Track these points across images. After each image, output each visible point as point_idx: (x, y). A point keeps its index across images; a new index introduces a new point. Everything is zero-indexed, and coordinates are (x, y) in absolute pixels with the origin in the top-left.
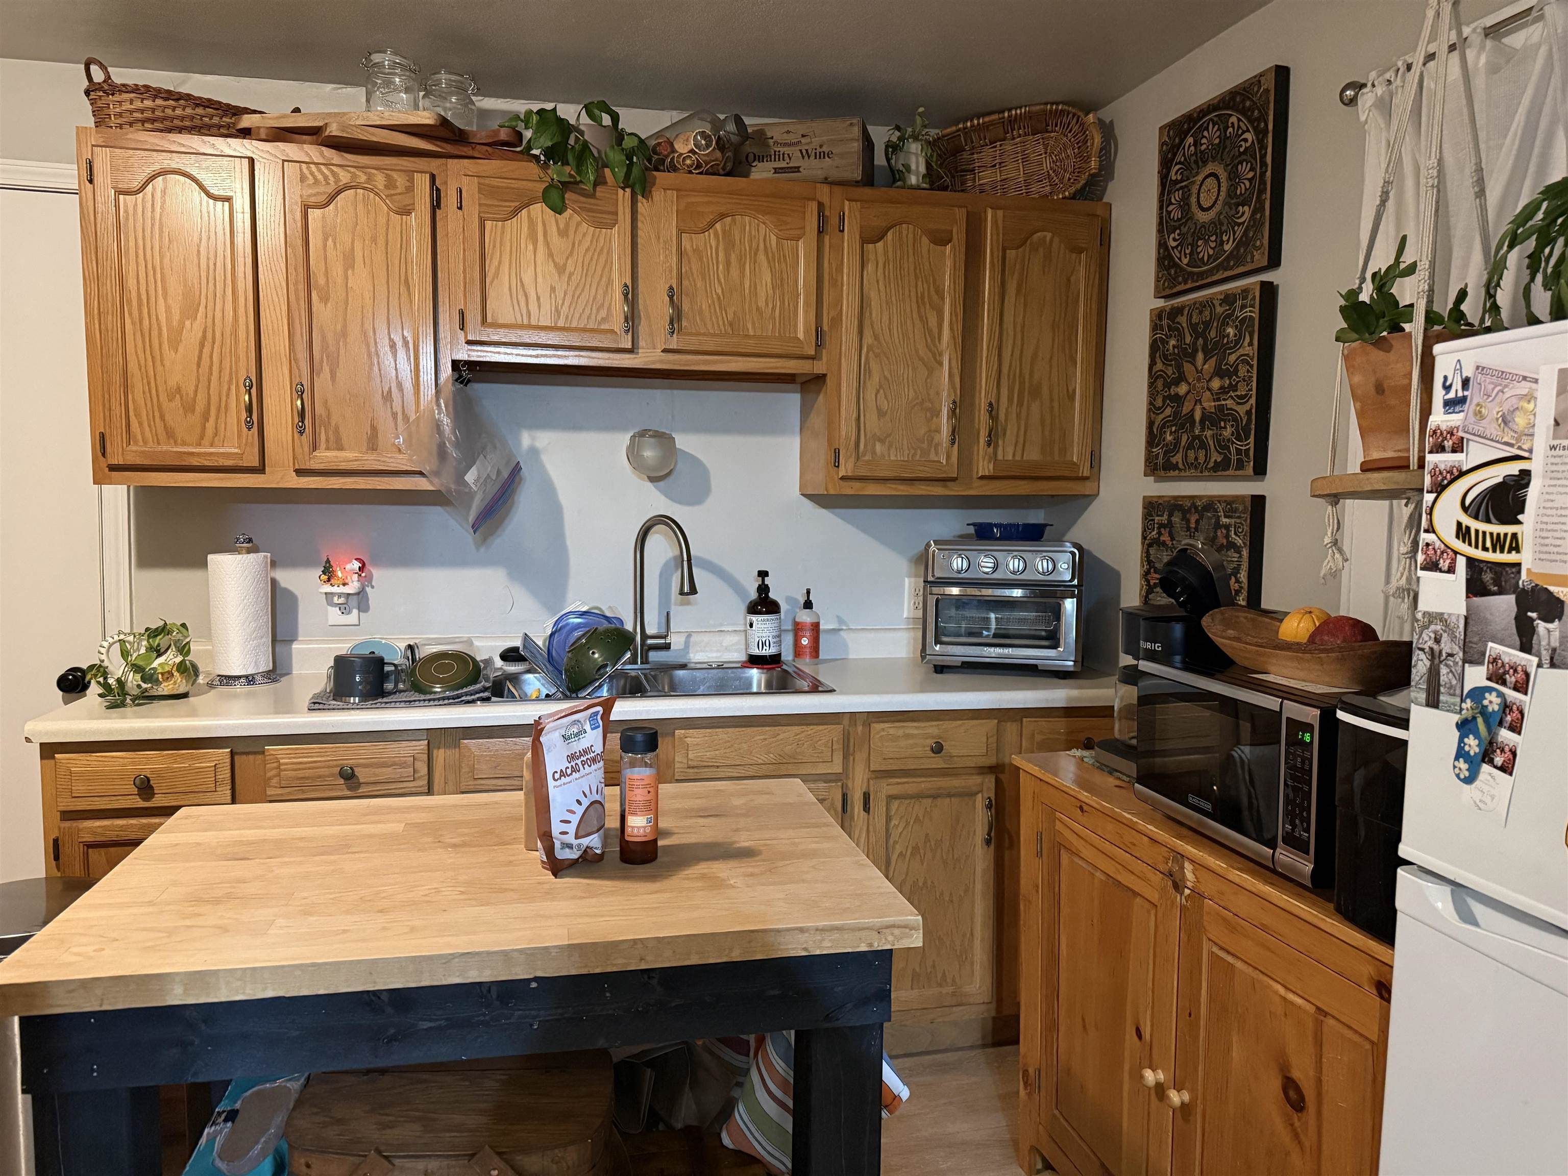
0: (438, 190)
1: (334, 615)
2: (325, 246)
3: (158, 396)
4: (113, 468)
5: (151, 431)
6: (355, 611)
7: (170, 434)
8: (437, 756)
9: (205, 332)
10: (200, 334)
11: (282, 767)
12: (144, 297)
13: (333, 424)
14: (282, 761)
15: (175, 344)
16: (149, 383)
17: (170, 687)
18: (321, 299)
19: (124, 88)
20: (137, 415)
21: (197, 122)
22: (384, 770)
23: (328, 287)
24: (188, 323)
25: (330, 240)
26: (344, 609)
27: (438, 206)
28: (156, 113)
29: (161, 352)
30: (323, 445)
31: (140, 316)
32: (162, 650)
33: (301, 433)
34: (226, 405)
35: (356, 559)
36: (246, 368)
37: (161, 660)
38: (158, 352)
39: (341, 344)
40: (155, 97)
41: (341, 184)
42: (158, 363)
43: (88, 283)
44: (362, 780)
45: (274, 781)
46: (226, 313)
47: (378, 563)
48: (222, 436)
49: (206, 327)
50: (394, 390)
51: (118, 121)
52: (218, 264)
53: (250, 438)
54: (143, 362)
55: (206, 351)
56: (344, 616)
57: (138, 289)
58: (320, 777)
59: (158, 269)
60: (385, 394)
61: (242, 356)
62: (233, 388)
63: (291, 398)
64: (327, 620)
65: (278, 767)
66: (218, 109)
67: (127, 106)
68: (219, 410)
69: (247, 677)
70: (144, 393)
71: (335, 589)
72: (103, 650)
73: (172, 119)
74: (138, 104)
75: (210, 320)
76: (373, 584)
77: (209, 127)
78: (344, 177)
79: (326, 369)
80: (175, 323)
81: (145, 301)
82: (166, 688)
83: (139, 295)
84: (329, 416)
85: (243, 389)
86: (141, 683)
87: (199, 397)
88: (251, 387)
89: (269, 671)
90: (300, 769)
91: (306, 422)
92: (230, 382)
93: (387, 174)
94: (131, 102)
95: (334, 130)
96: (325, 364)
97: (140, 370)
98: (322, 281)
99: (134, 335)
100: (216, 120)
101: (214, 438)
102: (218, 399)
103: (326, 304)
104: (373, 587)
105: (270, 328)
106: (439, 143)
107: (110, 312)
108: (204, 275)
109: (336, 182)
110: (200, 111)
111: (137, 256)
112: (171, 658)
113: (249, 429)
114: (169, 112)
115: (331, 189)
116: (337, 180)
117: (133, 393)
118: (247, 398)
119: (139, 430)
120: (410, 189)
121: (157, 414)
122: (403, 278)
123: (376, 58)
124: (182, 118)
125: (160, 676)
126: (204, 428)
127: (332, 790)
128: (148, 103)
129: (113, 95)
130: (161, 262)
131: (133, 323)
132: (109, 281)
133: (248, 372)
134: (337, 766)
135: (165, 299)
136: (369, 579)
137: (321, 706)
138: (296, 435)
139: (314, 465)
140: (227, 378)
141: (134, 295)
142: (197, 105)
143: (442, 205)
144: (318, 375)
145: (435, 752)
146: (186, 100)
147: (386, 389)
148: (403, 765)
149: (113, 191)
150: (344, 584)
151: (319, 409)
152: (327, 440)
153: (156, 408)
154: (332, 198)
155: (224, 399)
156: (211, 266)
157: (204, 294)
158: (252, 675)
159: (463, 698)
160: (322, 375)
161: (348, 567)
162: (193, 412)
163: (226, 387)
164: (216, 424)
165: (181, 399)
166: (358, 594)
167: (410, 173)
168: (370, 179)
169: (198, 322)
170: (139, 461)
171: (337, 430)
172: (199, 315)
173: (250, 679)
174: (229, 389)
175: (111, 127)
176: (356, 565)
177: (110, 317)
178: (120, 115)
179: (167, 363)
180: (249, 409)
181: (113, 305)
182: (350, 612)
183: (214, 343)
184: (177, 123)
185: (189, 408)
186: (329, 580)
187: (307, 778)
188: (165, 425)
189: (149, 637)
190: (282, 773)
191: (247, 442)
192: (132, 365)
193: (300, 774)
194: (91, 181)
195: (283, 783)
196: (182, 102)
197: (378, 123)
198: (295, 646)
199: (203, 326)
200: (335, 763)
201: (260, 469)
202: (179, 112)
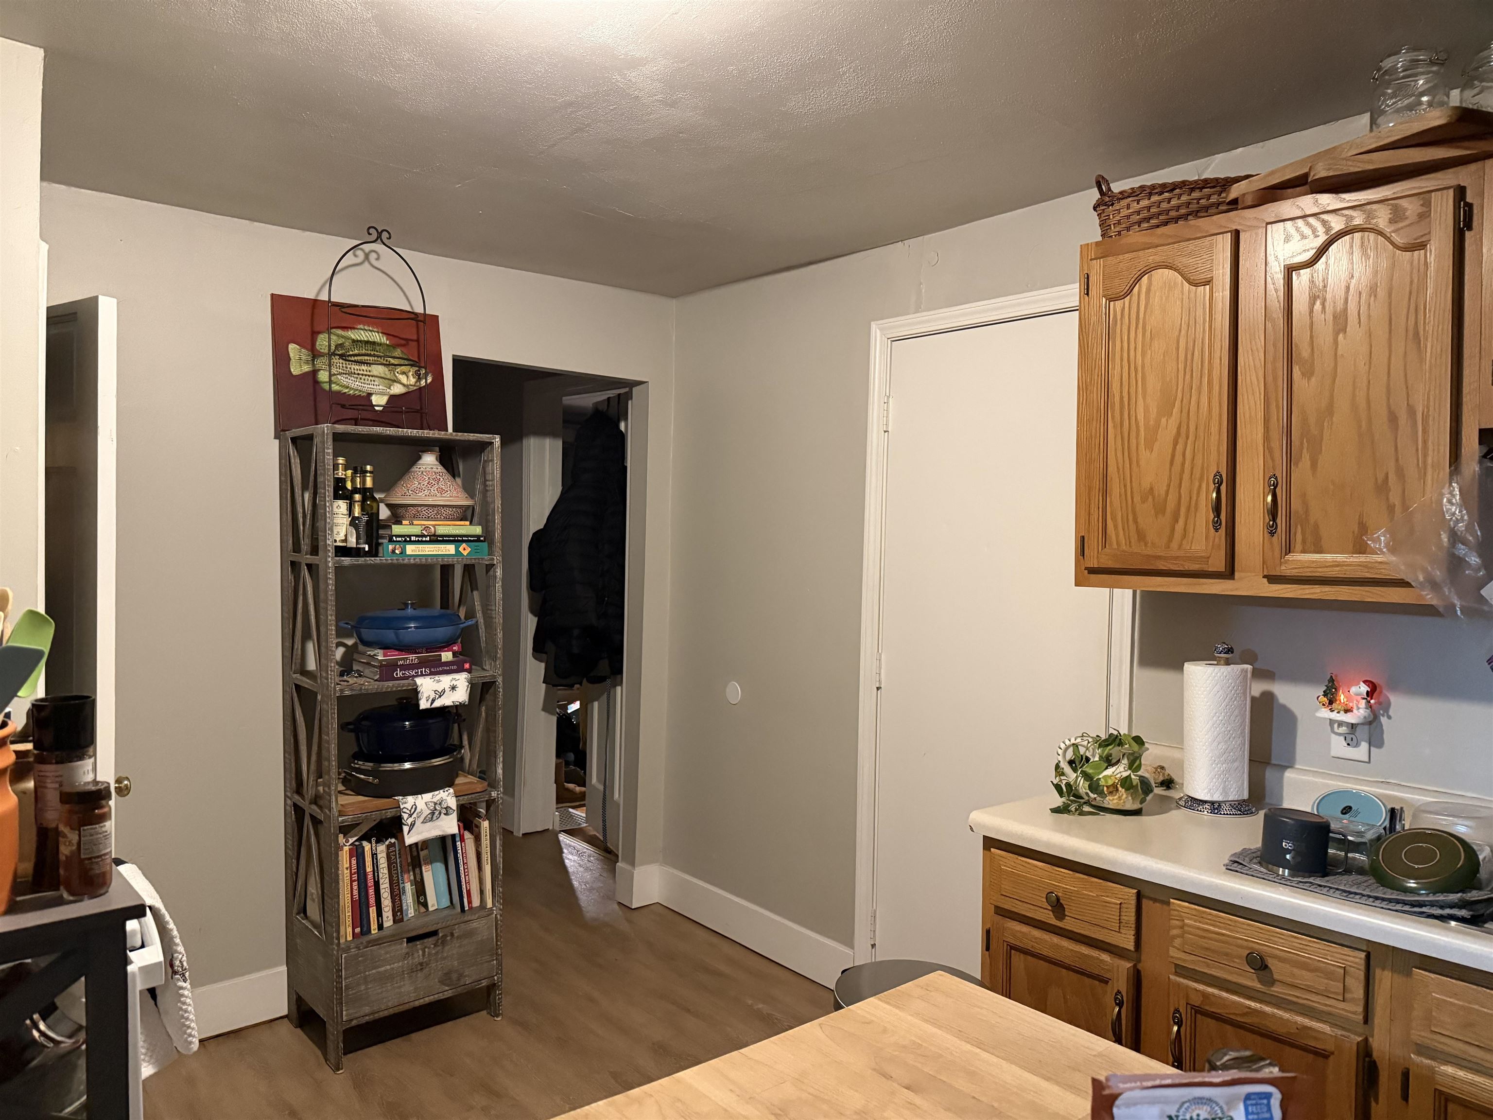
0: (1470, 206)
1: (1338, 746)
2: (1311, 311)
3: (1132, 498)
4: (1092, 571)
5: (1124, 534)
6: (1364, 745)
7: (1141, 536)
8: (1381, 980)
9: (1179, 428)
10: (1175, 431)
11: (1186, 928)
12: (1126, 400)
13: (1312, 521)
14: (1187, 921)
15: (1150, 445)
16: (1125, 486)
17: (1115, 801)
18: (1303, 374)
19: (1123, 195)
20: (1114, 519)
21: (1194, 207)
22: (1304, 973)
23: (1313, 360)
24: (1164, 420)
25: (1318, 303)
26: (1351, 740)
27: (1469, 226)
28: (1151, 210)
29: (1137, 453)
30: (1299, 546)
31: (1121, 419)
32: (1114, 761)
33: (1272, 534)
34: (1196, 504)
35: (1365, 682)
36: (1217, 461)
37: (1109, 771)
38: (1135, 454)
39: (1326, 424)
40: (1150, 195)
41: (1333, 232)
42: (1134, 463)
43: (1081, 392)
44: (1276, 976)
45: (1177, 942)
46: (1201, 404)
47: (1395, 687)
48: (1191, 537)
49: (1180, 423)
50: (1392, 477)
51: (1117, 229)
52: (1196, 353)
53: (1217, 540)
54: (1121, 466)
55: (1180, 447)
56: (1350, 749)
57: (1121, 392)
58: (1227, 954)
59: (1140, 369)
60: (1380, 481)
61: (1214, 449)
62: (1204, 486)
63: (1264, 493)
64: (1329, 749)
65: (1182, 927)
66: (1214, 187)
67: (1124, 212)
68: (1188, 509)
69: (1212, 803)
70: (1120, 496)
71: (1334, 716)
72: (1060, 752)
73: (1168, 211)
74: (1135, 207)
75: (1185, 414)
76: (1390, 713)
77: (1206, 208)
78: (1337, 224)
79: (1306, 456)
80: (1152, 423)
81: (1126, 403)
82: (1111, 801)
83: (1122, 398)
84: (1307, 512)
85: (1212, 486)
86: (1088, 791)
87: (1170, 497)
88: (1220, 483)
89: (1244, 801)
90: (1205, 938)
91: (1279, 521)
92: (1201, 479)
93: (1392, 205)
94: (1128, 207)
95: (1321, 172)
96: (1305, 451)
97: (1118, 472)
98: (1305, 353)
99: (1115, 438)
100: (1214, 199)
101: (1182, 540)
102: (1188, 499)
103: (1309, 379)
104: (1389, 717)
105: (1247, 416)
106: (1466, 144)
107: (1095, 418)
108: (1181, 366)
109: (1327, 233)
110: (1196, 194)
111: (1122, 360)
112: (1120, 771)
113: (1217, 530)
114: (1164, 205)
115: (1322, 238)
116: (1328, 229)
117: (1110, 496)
118: (1214, 495)
119: (1114, 532)
120: (1424, 216)
121: (1131, 518)
122: (1411, 333)
123: (1387, 64)
124: (1178, 208)
125: (1105, 788)
126: (1173, 530)
127: (1240, 975)
128: (1145, 203)
129: (1112, 205)
130: (1143, 361)
131: (1115, 427)
132: (1095, 388)
133: (1218, 467)
134: (1247, 948)
135: (1144, 398)
136: (1386, 706)
137: (1239, 867)
138: (1267, 535)
139: (1285, 570)
140: (1198, 476)
141: (1117, 399)
142: (1192, 190)
143: (1475, 224)
144: (1297, 464)
145: (1378, 972)
146: (1181, 188)
147: (1381, 477)
148: (1329, 975)
149: (1104, 299)
150: (1347, 711)
151: (1296, 504)
152: (1304, 541)
153: (1130, 509)
154: (1322, 251)
155: (1194, 498)
156: (1189, 357)
157: (1180, 388)
158: (1220, 803)
159: (1424, 909)
160: (1300, 465)
161: (1354, 690)
162: (1164, 513)
163: (1197, 484)
164: (1186, 524)
165: (1154, 500)
166: (1370, 723)
167: (1425, 196)
168: (1370, 216)
169: (1173, 418)
170: (1110, 564)
171: (1316, 527)
172: (1175, 410)
173: (1215, 807)
174: (1200, 486)
175: (1111, 236)
176: (1364, 689)
177: (1094, 423)
178: (1119, 223)
179: (1143, 463)
180: (1217, 509)
181: (1097, 412)
182: (1357, 745)
183: (1187, 438)
184: (1173, 214)
185: (1160, 509)
186: (1331, 702)
187: (1213, 951)
188: (1137, 527)
189: (1100, 746)
190: (1186, 935)
191: (1213, 545)
192: (1112, 469)
193: (1203, 942)
194: (1088, 294)
195: (1187, 948)
196: (1177, 191)
197: (1374, 146)
198: (1289, 774)
199: (1178, 422)
200: (1245, 943)
201: (1229, 573)
202: (1174, 202)
